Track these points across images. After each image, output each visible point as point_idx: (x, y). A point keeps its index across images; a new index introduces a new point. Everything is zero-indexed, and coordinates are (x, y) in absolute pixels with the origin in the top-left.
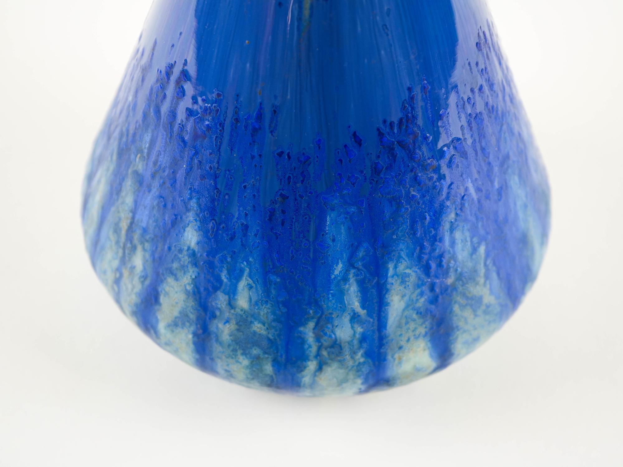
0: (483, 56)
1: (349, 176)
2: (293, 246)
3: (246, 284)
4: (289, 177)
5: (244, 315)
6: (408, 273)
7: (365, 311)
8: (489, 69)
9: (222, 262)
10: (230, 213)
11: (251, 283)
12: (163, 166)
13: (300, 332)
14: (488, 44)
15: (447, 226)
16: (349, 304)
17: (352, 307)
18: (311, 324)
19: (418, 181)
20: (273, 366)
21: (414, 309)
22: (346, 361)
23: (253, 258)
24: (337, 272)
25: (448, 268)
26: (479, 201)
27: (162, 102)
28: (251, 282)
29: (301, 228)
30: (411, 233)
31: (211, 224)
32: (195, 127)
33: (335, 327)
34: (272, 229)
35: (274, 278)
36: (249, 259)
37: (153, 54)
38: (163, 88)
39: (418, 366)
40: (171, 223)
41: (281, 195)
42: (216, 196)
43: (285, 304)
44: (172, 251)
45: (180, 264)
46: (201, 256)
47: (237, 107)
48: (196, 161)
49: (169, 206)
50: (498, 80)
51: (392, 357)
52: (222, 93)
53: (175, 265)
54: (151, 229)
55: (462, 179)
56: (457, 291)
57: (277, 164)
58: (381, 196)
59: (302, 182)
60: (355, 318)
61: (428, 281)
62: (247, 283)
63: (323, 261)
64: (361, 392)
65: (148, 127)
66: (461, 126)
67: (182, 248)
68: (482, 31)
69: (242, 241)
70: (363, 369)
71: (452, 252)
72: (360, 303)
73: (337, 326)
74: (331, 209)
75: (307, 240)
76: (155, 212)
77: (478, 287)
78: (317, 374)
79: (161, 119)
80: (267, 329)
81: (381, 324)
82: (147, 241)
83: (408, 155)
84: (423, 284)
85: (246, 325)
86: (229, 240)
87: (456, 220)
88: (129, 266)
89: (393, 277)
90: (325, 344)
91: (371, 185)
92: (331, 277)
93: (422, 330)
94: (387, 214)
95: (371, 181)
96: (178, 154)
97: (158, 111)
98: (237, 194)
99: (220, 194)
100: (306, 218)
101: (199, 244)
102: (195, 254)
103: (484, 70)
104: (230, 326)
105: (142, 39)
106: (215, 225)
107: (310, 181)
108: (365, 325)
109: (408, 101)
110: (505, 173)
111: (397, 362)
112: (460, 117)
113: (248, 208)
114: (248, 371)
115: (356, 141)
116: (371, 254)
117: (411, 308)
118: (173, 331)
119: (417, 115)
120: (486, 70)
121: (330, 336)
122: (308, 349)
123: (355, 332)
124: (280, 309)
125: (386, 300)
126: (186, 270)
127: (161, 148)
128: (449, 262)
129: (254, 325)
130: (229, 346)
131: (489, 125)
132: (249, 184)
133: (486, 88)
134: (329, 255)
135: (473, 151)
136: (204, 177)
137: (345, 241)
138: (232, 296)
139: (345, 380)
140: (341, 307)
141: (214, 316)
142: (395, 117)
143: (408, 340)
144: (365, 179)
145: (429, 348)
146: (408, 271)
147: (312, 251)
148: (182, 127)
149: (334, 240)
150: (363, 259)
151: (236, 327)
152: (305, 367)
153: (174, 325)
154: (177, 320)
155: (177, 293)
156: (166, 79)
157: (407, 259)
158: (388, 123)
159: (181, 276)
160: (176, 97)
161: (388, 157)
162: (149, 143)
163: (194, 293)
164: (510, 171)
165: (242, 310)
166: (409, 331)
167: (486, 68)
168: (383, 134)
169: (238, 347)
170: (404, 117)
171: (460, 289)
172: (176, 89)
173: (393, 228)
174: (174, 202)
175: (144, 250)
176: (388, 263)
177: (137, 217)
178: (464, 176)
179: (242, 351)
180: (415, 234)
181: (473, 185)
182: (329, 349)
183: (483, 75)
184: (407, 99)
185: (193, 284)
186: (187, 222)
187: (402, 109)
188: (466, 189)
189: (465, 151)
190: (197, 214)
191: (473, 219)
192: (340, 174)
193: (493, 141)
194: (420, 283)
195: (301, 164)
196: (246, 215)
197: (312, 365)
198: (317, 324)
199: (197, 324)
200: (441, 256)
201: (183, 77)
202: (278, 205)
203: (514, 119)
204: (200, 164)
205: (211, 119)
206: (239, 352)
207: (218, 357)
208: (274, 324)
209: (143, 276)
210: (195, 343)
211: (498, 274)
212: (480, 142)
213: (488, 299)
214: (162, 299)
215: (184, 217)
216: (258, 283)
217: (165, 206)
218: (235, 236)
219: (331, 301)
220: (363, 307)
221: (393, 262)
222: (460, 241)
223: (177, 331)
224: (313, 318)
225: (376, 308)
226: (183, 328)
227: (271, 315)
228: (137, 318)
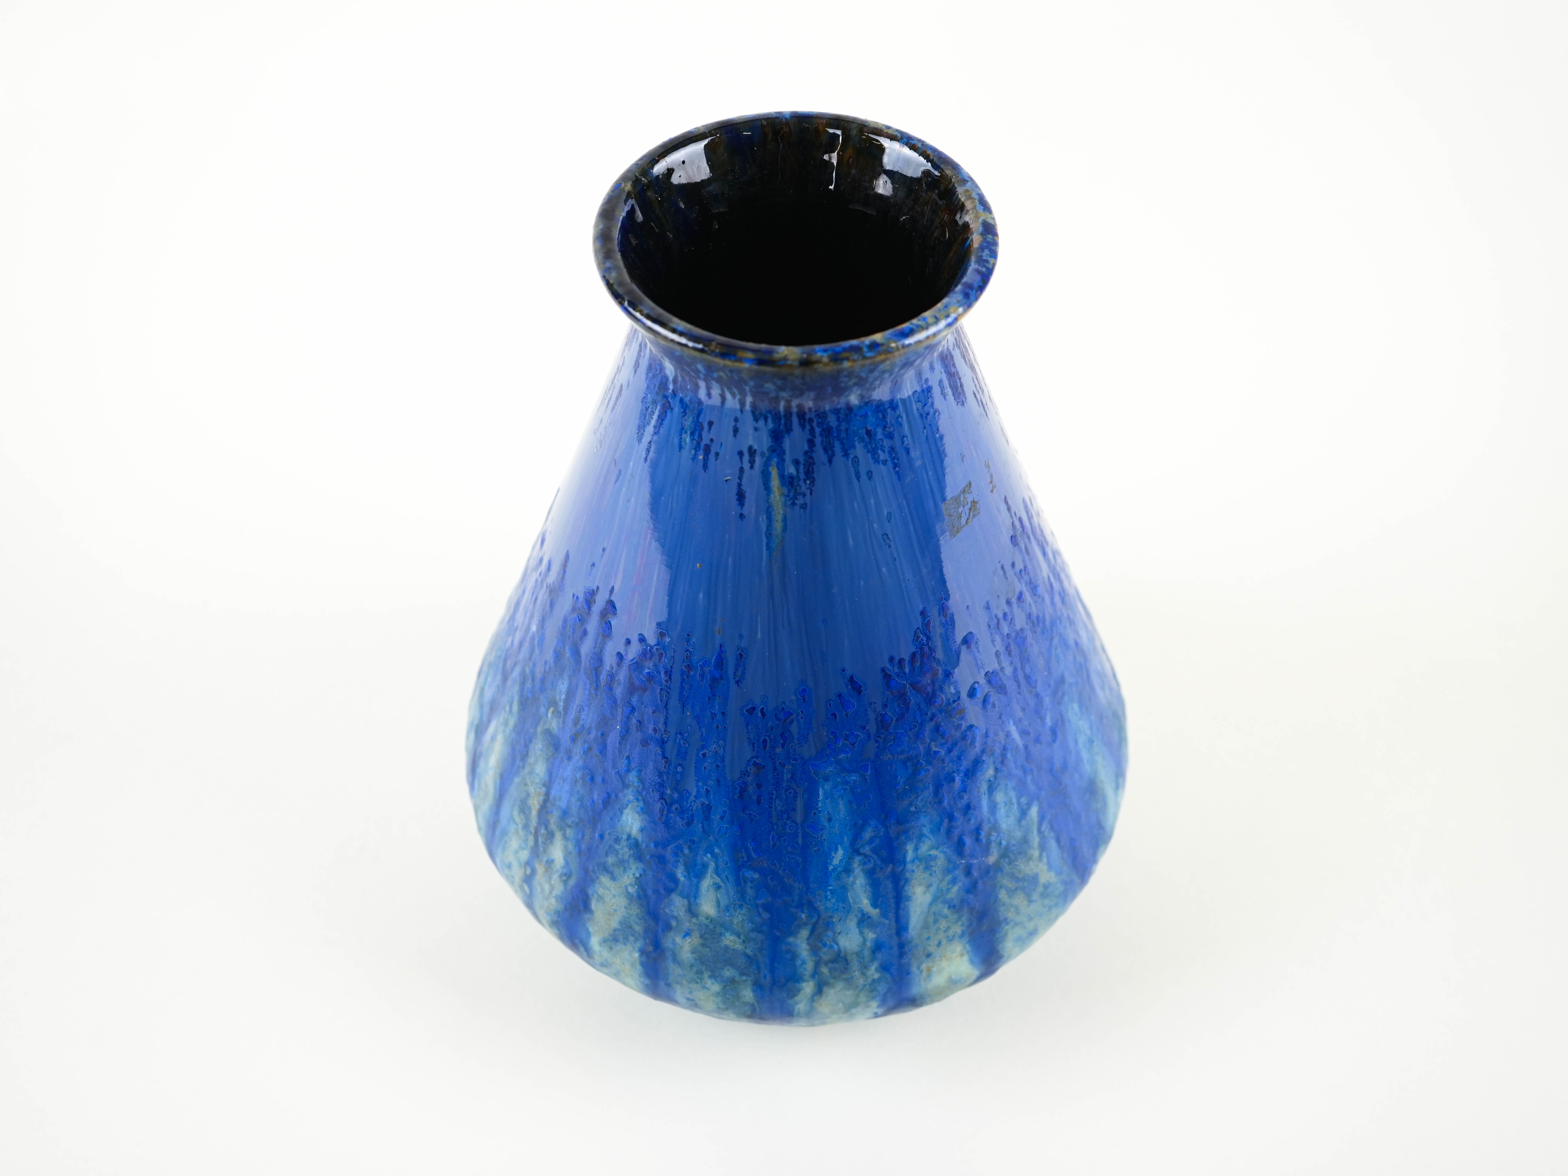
0: (1021, 551)
1: (846, 735)
2: (774, 830)
3: (712, 884)
4: (765, 741)
5: (710, 924)
6: (934, 855)
7: (878, 910)
8: (1029, 567)
9: (676, 854)
10: (685, 790)
11: (718, 882)
12: (587, 726)
13: (789, 944)
14: (1027, 533)
15: (984, 787)
16: (855, 902)
17: (860, 906)
18: (803, 933)
19: (940, 733)
20: (754, 991)
21: (945, 902)
22: (855, 979)
23: (720, 848)
24: (836, 862)
25: (989, 843)
26: (1026, 747)
27: (581, 639)
28: (718, 880)
29: (783, 806)
30: (935, 802)
31: (659, 805)
32: (631, 676)
33: (837, 934)
34: (744, 809)
35: (751, 874)
36: (714, 850)
37: (565, 572)
38: (582, 620)
39: (954, 977)
40: (603, 803)
41: (755, 764)
42: (665, 768)
43: (767, 908)
44: (605, 840)
45: (618, 858)
46: (647, 846)
47: (688, 650)
48: (634, 721)
49: (599, 779)
50: (1043, 578)
51: (919, 968)
52: (665, 632)
53: (611, 860)
54: (574, 810)
55: (1001, 721)
56: (1002, 871)
57: (747, 724)
58: (892, 758)
59: (783, 745)
60: (864, 920)
61: (962, 863)
62: (713, 882)
63: (817, 848)
64: (876, 1016)
65: (563, 671)
66: (996, 652)
67: (620, 836)
68: (1018, 517)
69: (703, 827)
70: (879, 988)
71: (992, 821)
72: (870, 900)
73: (839, 933)
74: (823, 779)
75: (793, 821)
76: (579, 787)
77: (1031, 863)
78: (815, 998)
79: (581, 662)
80: (744, 941)
81: (901, 928)
82: (569, 826)
83: (926, 700)
84: (956, 867)
85: (714, 938)
86: (685, 825)
87: (995, 777)
88: (545, 859)
89: (913, 861)
90: (825, 958)
91: (877, 744)
92: (828, 869)
93: (958, 929)
94: (901, 780)
95: (877, 738)
96: (609, 711)
97: (576, 652)
98: (694, 765)
99: (670, 764)
100: (790, 793)
101: (644, 832)
102: (638, 845)
103: (1023, 571)
104: (691, 940)
105: (546, 543)
106: (665, 805)
107: (793, 744)
108: (878, 929)
109: (922, 630)
110: (1059, 703)
111: (924, 974)
112: (993, 641)
113: (710, 782)
114: (719, 999)
115: (854, 689)
116: (881, 834)
117: (940, 901)
118: (611, 949)
119: (935, 646)
120: (1025, 570)
121: (831, 947)
122: (801, 965)
123: (865, 940)
124: (760, 914)
125: (906, 894)
126: (626, 866)
127: (584, 702)
128: (989, 835)
129: (726, 938)
130: (692, 966)
131: (1034, 643)
132: (709, 752)
133: (1027, 596)
134: (825, 840)
135: (1014, 682)
136: (647, 742)
137: (845, 820)
138: (692, 900)
139: (855, 1004)
140: (844, 908)
141: (668, 928)
142: (905, 651)
143: (939, 944)
144: (869, 737)
145: (968, 952)
146: (933, 852)
147: (800, 835)
148: (612, 677)
149: (830, 820)
150: (871, 841)
151: (701, 941)
152: (799, 991)
153: (613, 940)
154: (617, 933)
155: (614, 896)
156: (586, 610)
157: (930, 836)
158: (897, 660)
159: (620, 873)
160: (603, 635)
161: (899, 706)
162: (566, 693)
163: (639, 897)
164: (1066, 698)
165: (707, 918)
166: (940, 931)
167: (1025, 567)
168: (890, 676)
169: (704, 968)
170: (918, 651)
171: (1007, 868)
172: (600, 623)
173: (910, 797)
174: (606, 775)
175: (565, 838)
176: (905, 844)
177: (553, 792)
178: (1003, 718)
179: (709, 973)
180: (940, 802)
181: (1017, 727)
182: (830, 965)
183: (1022, 577)
184: (920, 627)
185: (638, 885)
186: (626, 802)
187: (915, 640)
188: (1008, 735)
189: (1003, 684)
190: (638, 791)
191: (1018, 772)
192: (833, 733)
193: (1041, 663)
194: (951, 866)
195: (780, 723)
196: (708, 791)
197: (808, 988)
198: (812, 932)
199: (645, 939)
200: (978, 830)
201: (610, 608)
202: (751, 778)
203: (1067, 624)
204: (640, 725)
205: (652, 665)
206: (706, 975)
207: (677, 983)
208: (753, 935)
209: (566, 874)
210: (642, 964)
211: (1058, 841)
212: (1023, 668)
213: (1046, 876)
214: (594, 905)
215: (621, 795)
216: (728, 881)
217: (592, 779)
218: (693, 820)
219: (829, 900)
220: (874, 905)
221: (913, 843)
222: (1003, 804)
223: (618, 948)
224: (806, 924)
225: (893, 905)
226: (625, 944)
227: (748, 923)
228: (559, 929)
